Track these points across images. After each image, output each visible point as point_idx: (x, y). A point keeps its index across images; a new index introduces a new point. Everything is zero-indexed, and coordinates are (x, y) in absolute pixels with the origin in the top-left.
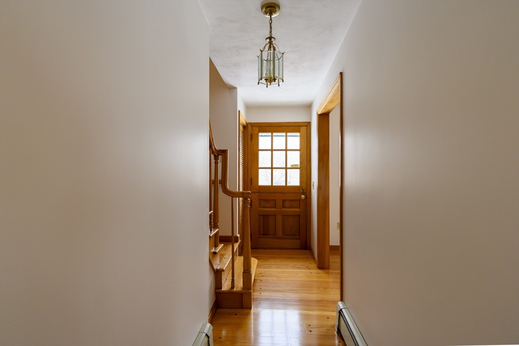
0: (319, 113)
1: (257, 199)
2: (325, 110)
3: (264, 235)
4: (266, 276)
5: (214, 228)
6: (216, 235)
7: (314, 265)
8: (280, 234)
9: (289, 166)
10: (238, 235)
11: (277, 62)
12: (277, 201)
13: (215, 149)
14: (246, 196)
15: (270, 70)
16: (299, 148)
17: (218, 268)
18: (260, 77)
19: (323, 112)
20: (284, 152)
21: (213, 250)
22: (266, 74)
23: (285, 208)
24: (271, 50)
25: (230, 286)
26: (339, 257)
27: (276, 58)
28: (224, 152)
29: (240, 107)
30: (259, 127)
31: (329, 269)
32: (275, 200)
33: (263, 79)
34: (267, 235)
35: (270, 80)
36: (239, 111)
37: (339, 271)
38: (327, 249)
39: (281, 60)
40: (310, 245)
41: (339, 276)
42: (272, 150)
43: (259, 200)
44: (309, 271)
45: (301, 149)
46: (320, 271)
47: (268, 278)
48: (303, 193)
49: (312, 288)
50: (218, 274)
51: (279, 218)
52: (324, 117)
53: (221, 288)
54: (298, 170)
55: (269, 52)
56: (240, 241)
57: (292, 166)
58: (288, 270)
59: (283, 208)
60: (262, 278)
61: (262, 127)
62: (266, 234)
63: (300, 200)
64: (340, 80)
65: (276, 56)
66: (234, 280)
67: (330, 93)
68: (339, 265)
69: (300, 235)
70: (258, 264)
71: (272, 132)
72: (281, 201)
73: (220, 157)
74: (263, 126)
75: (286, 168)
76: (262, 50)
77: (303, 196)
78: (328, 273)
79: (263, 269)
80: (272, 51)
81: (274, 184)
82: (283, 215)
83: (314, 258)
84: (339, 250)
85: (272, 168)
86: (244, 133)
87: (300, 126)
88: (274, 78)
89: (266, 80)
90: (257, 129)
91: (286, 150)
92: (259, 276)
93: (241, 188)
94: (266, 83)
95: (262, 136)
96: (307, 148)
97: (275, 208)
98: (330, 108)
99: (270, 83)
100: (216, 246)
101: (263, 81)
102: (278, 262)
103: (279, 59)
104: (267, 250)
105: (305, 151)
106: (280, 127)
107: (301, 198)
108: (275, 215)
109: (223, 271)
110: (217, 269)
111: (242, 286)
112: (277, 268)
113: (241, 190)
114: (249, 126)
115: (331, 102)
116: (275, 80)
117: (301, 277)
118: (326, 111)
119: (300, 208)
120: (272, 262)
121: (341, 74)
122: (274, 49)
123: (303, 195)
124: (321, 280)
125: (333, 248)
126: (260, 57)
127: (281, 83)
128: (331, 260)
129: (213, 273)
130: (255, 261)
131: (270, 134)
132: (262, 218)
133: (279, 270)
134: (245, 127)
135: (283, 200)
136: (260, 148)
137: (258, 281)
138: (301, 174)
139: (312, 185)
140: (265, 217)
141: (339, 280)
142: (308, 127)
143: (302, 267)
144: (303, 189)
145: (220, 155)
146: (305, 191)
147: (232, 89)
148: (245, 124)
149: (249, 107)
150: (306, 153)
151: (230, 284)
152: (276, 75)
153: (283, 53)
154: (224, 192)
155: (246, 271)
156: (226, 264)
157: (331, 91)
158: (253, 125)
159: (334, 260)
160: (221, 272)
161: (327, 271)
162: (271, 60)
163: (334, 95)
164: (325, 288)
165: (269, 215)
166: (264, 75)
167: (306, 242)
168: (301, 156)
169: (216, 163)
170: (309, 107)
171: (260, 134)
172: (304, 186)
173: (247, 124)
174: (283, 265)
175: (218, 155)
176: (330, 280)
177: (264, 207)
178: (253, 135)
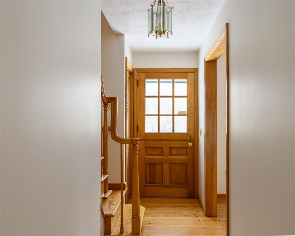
0: (207, 60)
1: (144, 146)
2: (212, 57)
3: (150, 183)
4: (154, 224)
5: (103, 174)
6: (106, 181)
7: (202, 213)
8: (167, 182)
9: (176, 113)
10: (125, 183)
11: (166, 15)
12: (163, 148)
13: (105, 96)
14: (135, 143)
15: (160, 24)
16: (186, 95)
17: (108, 213)
18: (150, 30)
19: (210, 59)
20: (171, 99)
21: (103, 196)
22: (156, 27)
23: (172, 155)
24: (160, 5)
25: (120, 232)
26: (226, 205)
27: (166, 12)
28: (113, 100)
29: (127, 54)
30: (145, 73)
31: (216, 216)
32: (162, 148)
33: (153, 32)
34: (154, 183)
35: (160, 33)
36: (126, 58)
37: (226, 219)
38: (215, 197)
39: (170, 14)
40: (198, 194)
41: (226, 223)
42: (159, 97)
43: (146, 147)
44: (197, 218)
45: (188, 95)
46: (207, 219)
47: (155, 226)
48: (190, 141)
49: (199, 234)
50: (107, 219)
51: (166, 166)
52: (211, 64)
53: (111, 234)
54: (186, 117)
55: (159, 7)
56: (127, 188)
57: (179, 112)
58: (175, 218)
59: (170, 156)
60: (149, 226)
61: (148, 72)
62: (152, 182)
63: (187, 148)
64: (226, 31)
65: (165, 10)
66: (123, 225)
67: (216, 42)
68: (226, 213)
69: (187, 184)
70: (145, 212)
71: (159, 78)
72: (168, 149)
73: (109, 104)
74: (150, 72)
75: (173, 115)
76: (152, 5)
77: (190, 144)
78: (215, 220)
79: (150, 217)
80: (162, 6)
81: (161, 131)
82: (169, 163)
83: (201, 206)
84: (225, 198)
85: (159, 115)
86: (130, 78)
87: (187, 72)
88: (164, 30)
89: (156, 32)
90: (143, 75)
91: (173, 97)
92: (146, 224)
93: (127, 135)
94: (156, 35)
95: (148, 82)
96: (194, 94)
97: (162, 156)
98: (217, 55)
99: (160, 35)
100: (106, 192)
101: (154, 33)
102: (165, 210)
103: (168, 13)
104: (154, 199)
105: (193, 97)
106: (166, 73)
107: (188, 145)
108: (162, 163)
109: (113, 216)
110: (106, 215)
111: (131, 231)
112: (165, 216)
113: (127, 137)
114: (136, 73)
115: (218, 50)
116: (164, 32)
117: (189, 225)
118: (214, 58)
119: (187, 156)
120: (159, 210)
121: (227, 25)
122: (164, 5)
123: (190, 142)
124: (208, 227)
125: (220, 197)
126: (150, 11)
127: (170, 35)
128: (218, 208)
129: (102, 218)
130: (142, 208)
131: (157, 80)
132: (148, 166)
133: (166, 218)
134: (131, 73)
135: (170, 148)
136: (146, 95)
137: (145, 228)
138: (188, 121)
139: (199, 132)
140: (152, 165)
141: (226, 227)
142: (196, 73)
143: (189, 214)
144: (190, 136)
145: (110, 102)
146: (192, 139)
147: (119, 35)
148: (131, 70)
149: (135, 53)
150: (193, 99)
151: (119, 229)
152: (166, 28)
153: (172, 8)
154: (113, 139)
155: (135, 217)
156: (114, 210)
157: (218, 40)
158: (139, 71)
159: (221, 208)
160: (111, 217)
161: (215, 218)
162: (160, 14)
163: (221, 44)
164: (212, 234)
165: (155, 163)
166: (154, 29)
167: (194, 191)
168: (188, 103)
169: (105, 110)
170: (196, 53)
171: (147, 80)
172: (191, 133)
173: (133, 70)
174: (171, 213)
175: (108, 102)
176: (218, 227)
177: (150, 155)
178: (139, 81)
